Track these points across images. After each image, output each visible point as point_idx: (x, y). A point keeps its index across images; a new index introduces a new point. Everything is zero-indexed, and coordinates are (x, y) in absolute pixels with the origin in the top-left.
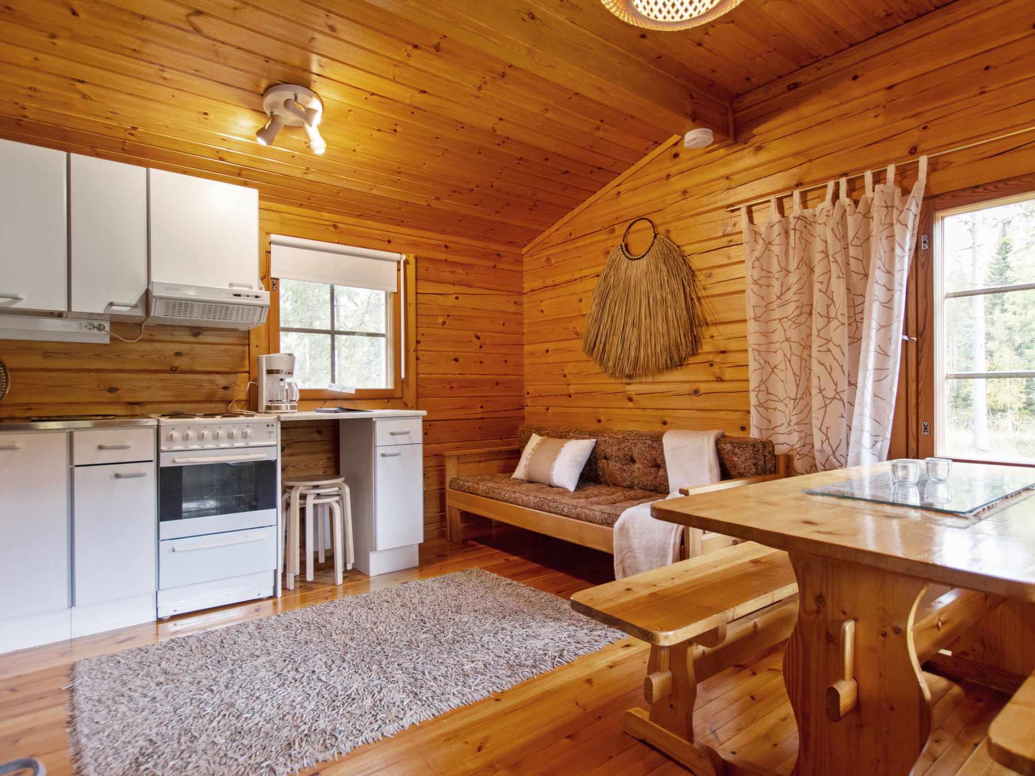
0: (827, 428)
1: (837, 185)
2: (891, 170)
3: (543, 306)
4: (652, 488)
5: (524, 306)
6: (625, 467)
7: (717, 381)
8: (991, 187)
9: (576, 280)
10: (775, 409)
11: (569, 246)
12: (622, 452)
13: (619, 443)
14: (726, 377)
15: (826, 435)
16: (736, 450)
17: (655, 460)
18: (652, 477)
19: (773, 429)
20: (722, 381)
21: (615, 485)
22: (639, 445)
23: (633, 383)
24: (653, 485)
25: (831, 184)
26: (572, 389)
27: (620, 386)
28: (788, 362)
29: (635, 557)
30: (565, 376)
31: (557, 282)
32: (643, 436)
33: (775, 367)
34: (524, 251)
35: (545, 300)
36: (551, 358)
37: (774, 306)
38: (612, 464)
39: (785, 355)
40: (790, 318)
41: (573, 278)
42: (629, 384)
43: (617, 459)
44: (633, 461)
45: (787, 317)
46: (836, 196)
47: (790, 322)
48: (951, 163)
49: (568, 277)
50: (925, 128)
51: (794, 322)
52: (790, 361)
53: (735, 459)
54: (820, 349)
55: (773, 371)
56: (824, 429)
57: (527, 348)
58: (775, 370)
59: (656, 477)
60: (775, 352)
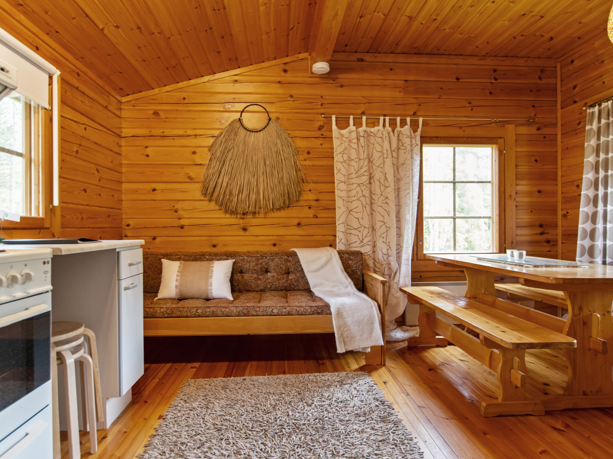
0: (389, 243)
1: (384, 120)
2: (408, 119)
3: (149, 151)
4: (283, 288)
5: (123, 148)
6: (261, 277)
7: (314, 218)
8: (443, 139)
9: (189, 136)
10: (350, 234)
11: (181, 107)
12: (259, 266)
13: (258, 260)
14: (319, 216)
15: (389, 246)
16: (352, 257)
17: (288, 269)
18: (284, 281)
19: (349, 245)
20: (317, 217)
21: (248, 291)
22: (276, 260)
23: (247, 218)
24: (284, 286)
25: (382, 118)
26: (183, 222)
27: (235, 220)
28: (364, 208)
29: (350, 330)
30: (176, 211)
31: (166, 134)
32: (278, 254)
33: (351, 210)
34: (124, 99)
35: (151, 146)
36: (158, 196)
37: (353, 176)
38: (246, 276)
39: (362, 204)
40: (364, 184)
41: (185, 133)
42: (243, 219)
43: (254, 271)
44: (267, 271)
45: (362, 184)
46: (384, 126)
47: (365, 187)
48: (429, 124)
49: (181, 132)
50: (419, 105)
51: (367, 187)
52: (365, 207)
53: (350, 262)
54: (383, 202)
55: (349, 213)
56: (387, 243)
57: (124, 186)
58: (351, 212)
59: (287, 281)
60: (351, 202)
